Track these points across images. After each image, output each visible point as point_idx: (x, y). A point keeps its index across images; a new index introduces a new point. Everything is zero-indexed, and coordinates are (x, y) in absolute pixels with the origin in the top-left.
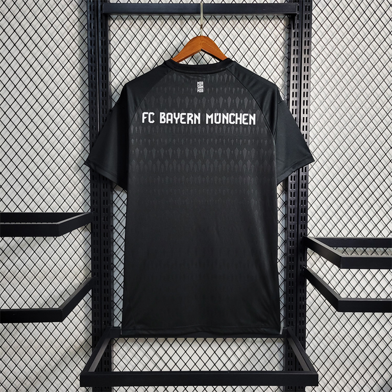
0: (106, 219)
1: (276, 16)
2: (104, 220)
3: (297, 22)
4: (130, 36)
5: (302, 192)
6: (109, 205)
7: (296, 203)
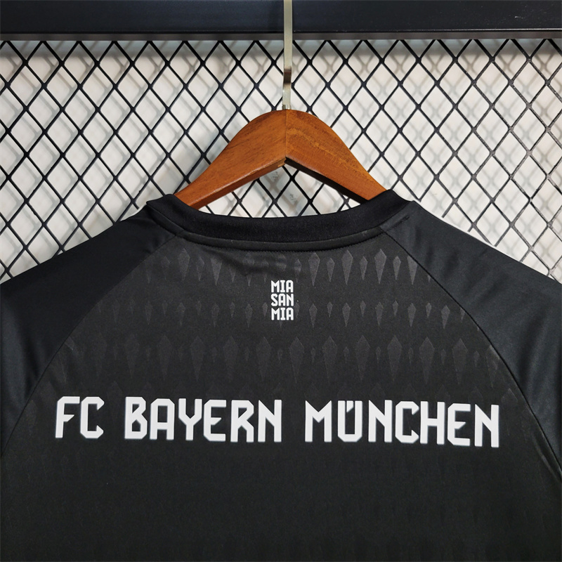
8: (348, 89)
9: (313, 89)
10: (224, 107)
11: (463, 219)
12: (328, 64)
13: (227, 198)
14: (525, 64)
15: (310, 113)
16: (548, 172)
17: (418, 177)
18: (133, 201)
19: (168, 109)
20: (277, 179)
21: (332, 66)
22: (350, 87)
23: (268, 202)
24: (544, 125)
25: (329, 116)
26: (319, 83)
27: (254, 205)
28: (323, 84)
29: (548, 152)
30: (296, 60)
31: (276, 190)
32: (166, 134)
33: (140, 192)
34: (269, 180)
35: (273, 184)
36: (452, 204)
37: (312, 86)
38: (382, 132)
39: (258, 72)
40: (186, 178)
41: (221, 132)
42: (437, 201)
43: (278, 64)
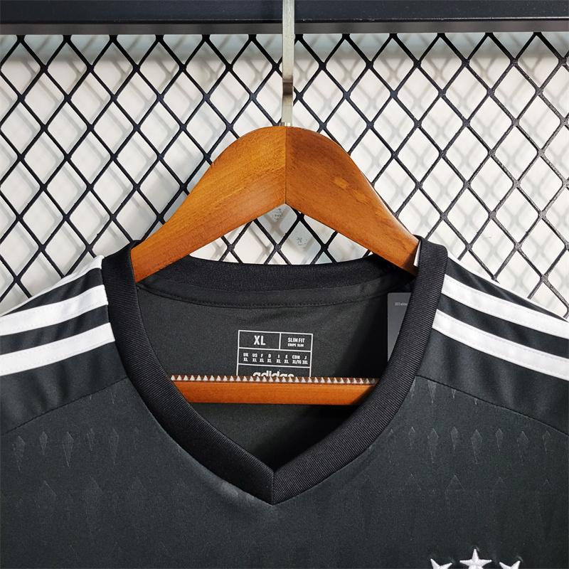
9: (327, 101)
10: (211, 126)
11: (531, 273)
12: (345, 69)
13: (213, 246)
15: (323, 133)
17: (465, 215)
18: (89, 248)
20: (281, 216)
21: (351, 72)
22: (375, 100)
25: (348, 137)
26: (335, 92)
27: (251, 250)
28: (341, 95)
30: (304, 64)
31: (279, 232)
32: (135, 158)
33: (99, 235)
34: (269, 220)
35: (275, 225)
36: (513, 251)
37: (325, 99)
38: (417, 156)
39: (255, 80)
40: (160, 217)
41: (207, 157)
42: (491, 246)
43: (280, 69)
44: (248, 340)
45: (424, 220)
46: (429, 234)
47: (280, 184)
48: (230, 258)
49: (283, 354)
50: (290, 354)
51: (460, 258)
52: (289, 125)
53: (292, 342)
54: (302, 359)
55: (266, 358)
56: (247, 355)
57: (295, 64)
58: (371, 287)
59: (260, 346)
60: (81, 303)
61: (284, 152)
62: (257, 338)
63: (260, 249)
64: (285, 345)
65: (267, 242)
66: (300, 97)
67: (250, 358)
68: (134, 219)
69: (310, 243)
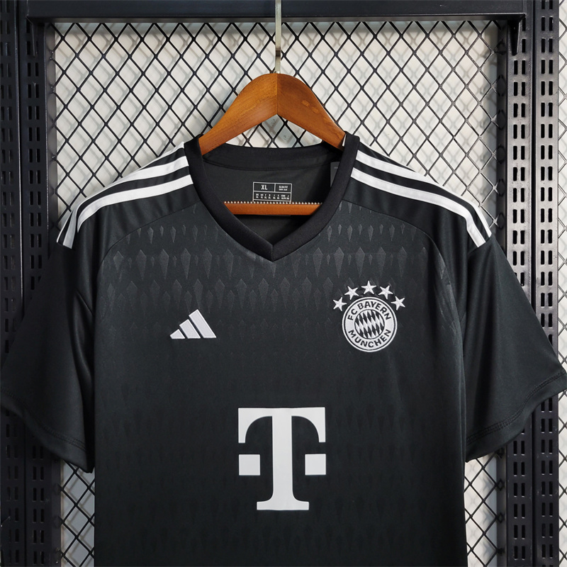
0: (39, 538)
1: (467, 23)
2: (35, 540)
3: (521, 36)
4: (102, 74)
5: (543, 463)
6: (47, 500)
7: (529, 490)
8: (325, 57)
9: (300, 58)
10: (235, 72)
11: (407, 153)
12: (310, 39)
13: (238, 138)
14: (451, 39)
16: (466, 117)
17: (376, 122)
18: (171, 140)
19: (195, 73)
20: (275, 123)
22: (327, 57)
23: (267, 141)
24: (464, 83)
25: (311, 78)
26: (304, 53)
27: (258, 141)
29: (469, 104)
30: (287, 36)
31: (274, 132)
32: (194, 91)
33: (176, 134)
34: (268, 125)
35: (272, 128)
36: (399, 141)
37: (299, 56)
38: (350, 89)
39: (259, 45)
40: (209, 124)
41: (234, 90)
42: (389, 139)
43: (274, 40)
44: (258, 187)
45: (353, 125)
46: (355, 132)
47: (275, 104)
48: (247, 145)
49: (276, 194)
50: (280, 194)
51: (371, 145)
52: (279, 73)
53: (281, 188)
54: (286, 197)
55: (267, 196)
56: (257, 195)
57: (282, 35)
58: (322, 159)
59: (265, 190)
60: (175, 165)
61: (276, 87)
62: (263, 186)
63: (263, 142)
64: (277, 190)
65: (267, 138)
66: (285, 55)
67: (260, 197)
68: (194, 125)
69: (291, 138)
